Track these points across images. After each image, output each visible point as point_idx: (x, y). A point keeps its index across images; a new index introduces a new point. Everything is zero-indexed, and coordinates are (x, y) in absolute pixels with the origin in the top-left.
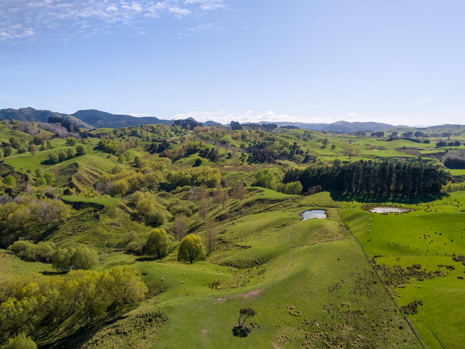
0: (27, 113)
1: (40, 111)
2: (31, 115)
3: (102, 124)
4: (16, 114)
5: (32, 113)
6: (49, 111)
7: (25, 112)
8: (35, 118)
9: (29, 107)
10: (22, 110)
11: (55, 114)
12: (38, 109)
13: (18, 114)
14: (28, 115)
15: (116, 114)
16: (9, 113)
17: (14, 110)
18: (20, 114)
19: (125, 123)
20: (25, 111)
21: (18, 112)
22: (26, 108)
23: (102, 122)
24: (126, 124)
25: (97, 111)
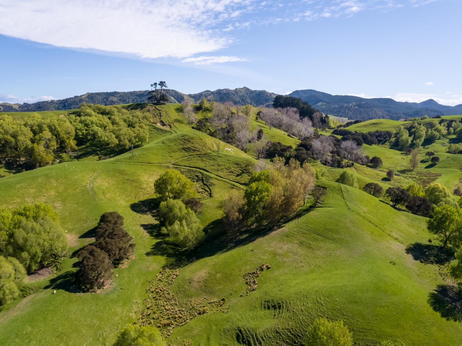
0: (242, 94)
1: (255, 91)
2: (246, 96)
3: (324, 106)
4: (231, 94)
5: (247, 94)
6: (265, 91)
7: (240, 93)
8: (250, 99)
9: (244, 87)
10: (237, 90)
11: (271, 95)
12: (253, 90)
13: (232, 95)
14: (243, 96)
15: (339, 95)
16: (224, 94)
17: (230, 90)
18: (234, 95)
19: (354, 106)
20: (240, 91)
21: (233, 92)
22: (241, 89)
23: (325, 105)
24: (356, 107)
25: (315, 91)
